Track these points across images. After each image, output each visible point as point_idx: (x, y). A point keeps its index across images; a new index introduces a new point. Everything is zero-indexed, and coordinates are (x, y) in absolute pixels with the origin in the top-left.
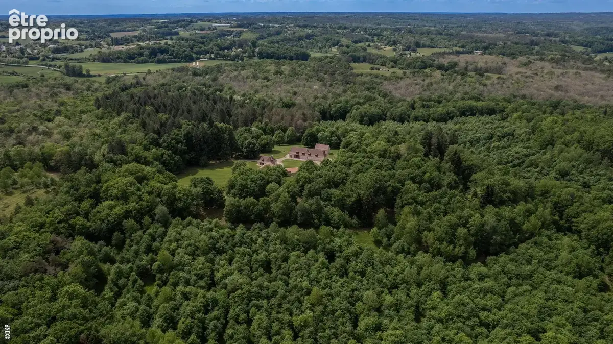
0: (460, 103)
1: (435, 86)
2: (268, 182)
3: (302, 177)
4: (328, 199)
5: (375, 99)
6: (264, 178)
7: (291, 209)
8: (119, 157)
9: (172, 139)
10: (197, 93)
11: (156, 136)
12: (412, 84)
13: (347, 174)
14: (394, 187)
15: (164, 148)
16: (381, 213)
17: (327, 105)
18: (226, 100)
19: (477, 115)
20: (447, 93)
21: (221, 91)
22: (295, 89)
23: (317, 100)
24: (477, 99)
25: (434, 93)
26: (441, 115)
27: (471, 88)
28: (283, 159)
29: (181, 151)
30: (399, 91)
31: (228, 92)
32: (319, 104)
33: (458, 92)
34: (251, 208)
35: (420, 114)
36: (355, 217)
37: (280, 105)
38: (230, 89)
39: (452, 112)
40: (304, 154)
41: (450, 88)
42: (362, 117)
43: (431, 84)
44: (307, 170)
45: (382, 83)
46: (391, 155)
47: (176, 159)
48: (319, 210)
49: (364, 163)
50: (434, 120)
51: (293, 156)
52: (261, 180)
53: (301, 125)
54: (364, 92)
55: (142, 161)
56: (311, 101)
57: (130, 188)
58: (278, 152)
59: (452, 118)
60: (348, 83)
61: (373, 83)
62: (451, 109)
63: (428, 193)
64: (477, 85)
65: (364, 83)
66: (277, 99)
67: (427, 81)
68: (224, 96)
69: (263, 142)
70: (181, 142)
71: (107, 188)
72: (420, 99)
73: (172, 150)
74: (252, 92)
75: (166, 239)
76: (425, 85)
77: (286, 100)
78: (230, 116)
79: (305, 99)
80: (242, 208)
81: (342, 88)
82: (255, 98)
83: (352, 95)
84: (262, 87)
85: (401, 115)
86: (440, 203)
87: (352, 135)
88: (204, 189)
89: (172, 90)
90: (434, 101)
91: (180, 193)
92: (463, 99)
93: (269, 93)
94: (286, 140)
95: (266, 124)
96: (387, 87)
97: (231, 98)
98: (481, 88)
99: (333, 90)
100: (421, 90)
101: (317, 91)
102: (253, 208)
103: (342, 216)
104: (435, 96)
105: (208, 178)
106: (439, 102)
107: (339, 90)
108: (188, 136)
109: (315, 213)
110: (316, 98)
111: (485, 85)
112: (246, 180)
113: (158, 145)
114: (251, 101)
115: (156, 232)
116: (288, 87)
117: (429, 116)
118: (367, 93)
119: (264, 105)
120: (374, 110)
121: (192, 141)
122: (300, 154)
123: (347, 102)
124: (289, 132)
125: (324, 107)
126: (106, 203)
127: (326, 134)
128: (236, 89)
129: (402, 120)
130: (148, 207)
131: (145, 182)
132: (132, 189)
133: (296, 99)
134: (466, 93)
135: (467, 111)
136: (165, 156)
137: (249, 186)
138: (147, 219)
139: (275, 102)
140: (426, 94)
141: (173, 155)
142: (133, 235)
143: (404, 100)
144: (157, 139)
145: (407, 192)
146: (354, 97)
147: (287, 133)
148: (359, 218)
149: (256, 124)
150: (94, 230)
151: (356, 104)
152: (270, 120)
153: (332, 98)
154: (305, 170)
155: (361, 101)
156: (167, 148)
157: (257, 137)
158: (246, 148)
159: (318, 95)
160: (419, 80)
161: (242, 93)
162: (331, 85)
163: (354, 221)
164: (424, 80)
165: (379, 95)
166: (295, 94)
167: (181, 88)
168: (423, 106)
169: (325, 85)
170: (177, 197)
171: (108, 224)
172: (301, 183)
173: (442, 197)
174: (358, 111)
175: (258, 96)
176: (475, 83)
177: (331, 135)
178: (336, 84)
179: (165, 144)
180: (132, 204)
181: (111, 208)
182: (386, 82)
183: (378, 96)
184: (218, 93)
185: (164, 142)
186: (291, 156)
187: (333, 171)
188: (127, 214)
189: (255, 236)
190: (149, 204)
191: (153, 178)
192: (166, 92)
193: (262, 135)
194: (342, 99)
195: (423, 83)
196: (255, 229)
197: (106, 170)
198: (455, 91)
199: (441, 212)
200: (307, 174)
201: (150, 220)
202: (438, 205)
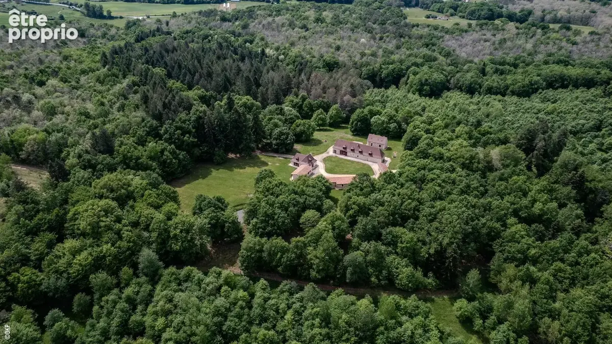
0: (547, 70)
1: (509, 43)
2: (305, 208)
3: (354, 203)
4: (393, 243)
5: (435, 59)
6: (298, 202)
7: (337, 261)
8: (100, 157)
9: (177, 128)
10: (224, 44)
11: (155, 123)
12: (480, 40)
13: (421, 202)
14: (491, 229)
15: (166, 141)
16: (473, 276)
17: (377, 65)
18: (256, 55)
19: (570, 87)
20: (525, 54)
21: (251, 42)
22: (339, 43)
23: (365, 58)
24: (566, 63)
25: (509, 54)
26: (524, 87)
27: (556, 47)
28: (324, 155)
29: (188, 144)
30: (464, 49)
31: (260, 44)
32: (368, 64)
33: (539, 53)
34: (278, 256)
35: (495, 84)
36: (430, 274)
37: (320, 64)
38: (262, 39)
39: (536, 83)
40: (353, 150)
41: (529, 46)
42: (422, 85)
43: (504, 41)
44: (362, 189)
45: (442, 37)
46: (480, 166)
47: (181, 156)
48: (379, 263)
49: (444, 181)
50: (513, 93)
51: (338, 152)
52: (294, 206)
53: (348, 101)
54: (421, 50)
55: (132, 164)
56: (357, 58)
57: (104, 219)
58: (317, 143)
59: (535, 91)
60: (401, 37)
61: (432, 36)
62: (536, 78)
63: (542, 241)
64: (564, 44)
65: (421, 37)
66: (316, 54)
67: (499, 37)
68: (255, 49)
69: (298, 129)
70: (189, 132)
71: (75, 214)
72: (493, 62)
73: (174, 143)
74: (287, 45)
75: (150, 309)
76: (497, 42)
77: (327, 57)
78: (258, 85)
79: (350, 56)
80: (265, 255)
81: (394, 42)
82: (290, 54)
83: (408, 52)
84: (300, 38)
85: (471, 84)
86: (562, 260)
87: (418, 123)
88: (212, 219)
89: (196, 40)
90: (508, 64)
91: (175, 228)
92: (546, 63)
93: (308, 47)
94: (328, 121)
95: (304, 99)
96: (450, 43)
97: (263, 52)
98: (569, 46)
99: (384, 46)
100: (492, 48)
101: (364, 45)
102: (282, 257)
103: (413, 276)
104: (510, 58)
105: (219, 200)
106: (515, 66)
107: (391, 45)
108: (199, 122)
109: (373, 266)
110: (363, 55)
111: (574, 43)
112: (272, 205)
113: (157, 136)
114: (285, 57)
115: (138, 292)
116: (331, 39)
117: (507, 87)
118: (425, 51)
119: (301, 66)
120: (437, 77)
121: (204, 128)
122: (348, 150)
123: (401, 62)
124: (332, 111)
125: (373, 69)
126: (70, 243)
127: (383, 119)
128: (270, 39)
129: (471, 90)
130: (129, 249)
131: (131, 203)
132: (107, 221)
133: (339, 55)
134: (550, 55)
135: (556, 81)
136: (166, 153)
137: (276, 217)
138: (126, 271)
139: (314, 60)
140: (499, 55)
141: (178, 151)
142: (103, 299)
143: (471, 62)
144: (158, 127)
145: (513, 239)
146: (410, 55)
147: (330, 113)
148: (437, 276)
149: (290, 97)
150: (47, 288)
151: (412, 65)
152: (309, 92)
153: (383, 56)
154: (358, 191)
155: (419, 61)
156: (170, 141)
157: (290, 121)
158: (276, 139)
159: (366, 51)
160: (489, 35)
161: (276, 45)
162: (381, 39)
163: (430, 281)
164: (494, 35)
165: (440, 53)
166: (338, 48)
167: (206, 37)
168: (496, 71)
169: (375, 39)
170: (172, 234)
171: (68, 279)
172: (351, 212)
173: (566, 251)
174: (418, 76)
175: (294, 51)
176: (561, 40)
177: (389, 120)
178: (388, 37)
179: (167, 136)
180: (105, 247)
181: (75, 252)
182: (447, 37)
183: (439, 56)
184: (248, 44)
185: (166, 132)
186: (335, 152)
187: (399, 195)
188: (98, 264)
189: (283, 306)
190: (131, 244)
191: (143, 195)
192: (186, 44)
193: (298, 118)
194: (395, 57)
195: (493, 39)
196: (282, 292)
197: (79, 182)
198: (536, 52)
199: (565, 278)
200: (361, 200)
201: (131, 271)
202: (560, 264)
